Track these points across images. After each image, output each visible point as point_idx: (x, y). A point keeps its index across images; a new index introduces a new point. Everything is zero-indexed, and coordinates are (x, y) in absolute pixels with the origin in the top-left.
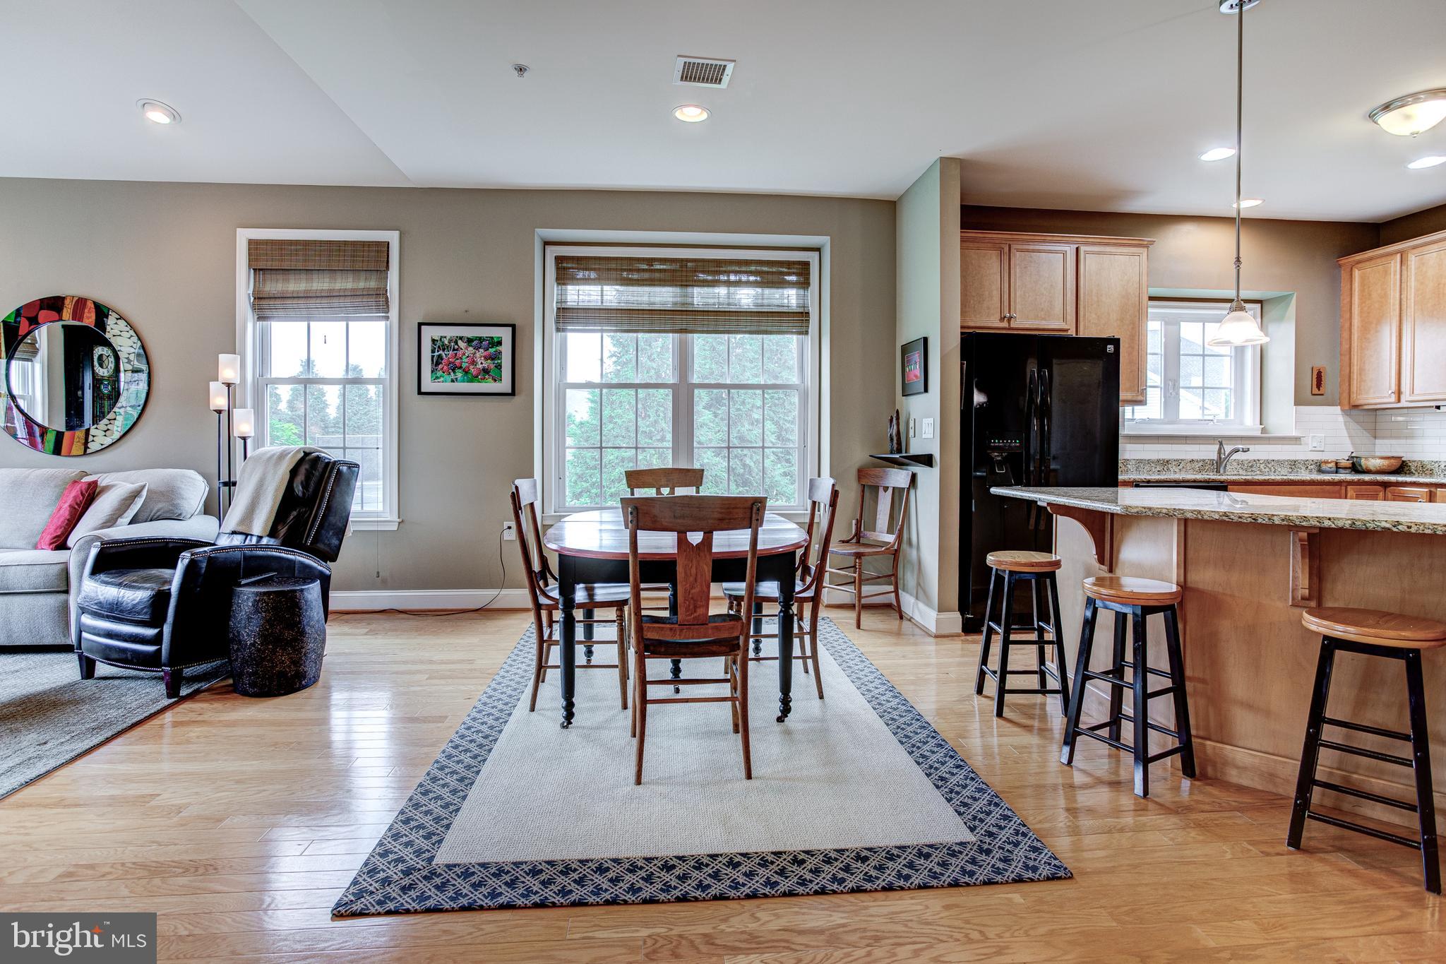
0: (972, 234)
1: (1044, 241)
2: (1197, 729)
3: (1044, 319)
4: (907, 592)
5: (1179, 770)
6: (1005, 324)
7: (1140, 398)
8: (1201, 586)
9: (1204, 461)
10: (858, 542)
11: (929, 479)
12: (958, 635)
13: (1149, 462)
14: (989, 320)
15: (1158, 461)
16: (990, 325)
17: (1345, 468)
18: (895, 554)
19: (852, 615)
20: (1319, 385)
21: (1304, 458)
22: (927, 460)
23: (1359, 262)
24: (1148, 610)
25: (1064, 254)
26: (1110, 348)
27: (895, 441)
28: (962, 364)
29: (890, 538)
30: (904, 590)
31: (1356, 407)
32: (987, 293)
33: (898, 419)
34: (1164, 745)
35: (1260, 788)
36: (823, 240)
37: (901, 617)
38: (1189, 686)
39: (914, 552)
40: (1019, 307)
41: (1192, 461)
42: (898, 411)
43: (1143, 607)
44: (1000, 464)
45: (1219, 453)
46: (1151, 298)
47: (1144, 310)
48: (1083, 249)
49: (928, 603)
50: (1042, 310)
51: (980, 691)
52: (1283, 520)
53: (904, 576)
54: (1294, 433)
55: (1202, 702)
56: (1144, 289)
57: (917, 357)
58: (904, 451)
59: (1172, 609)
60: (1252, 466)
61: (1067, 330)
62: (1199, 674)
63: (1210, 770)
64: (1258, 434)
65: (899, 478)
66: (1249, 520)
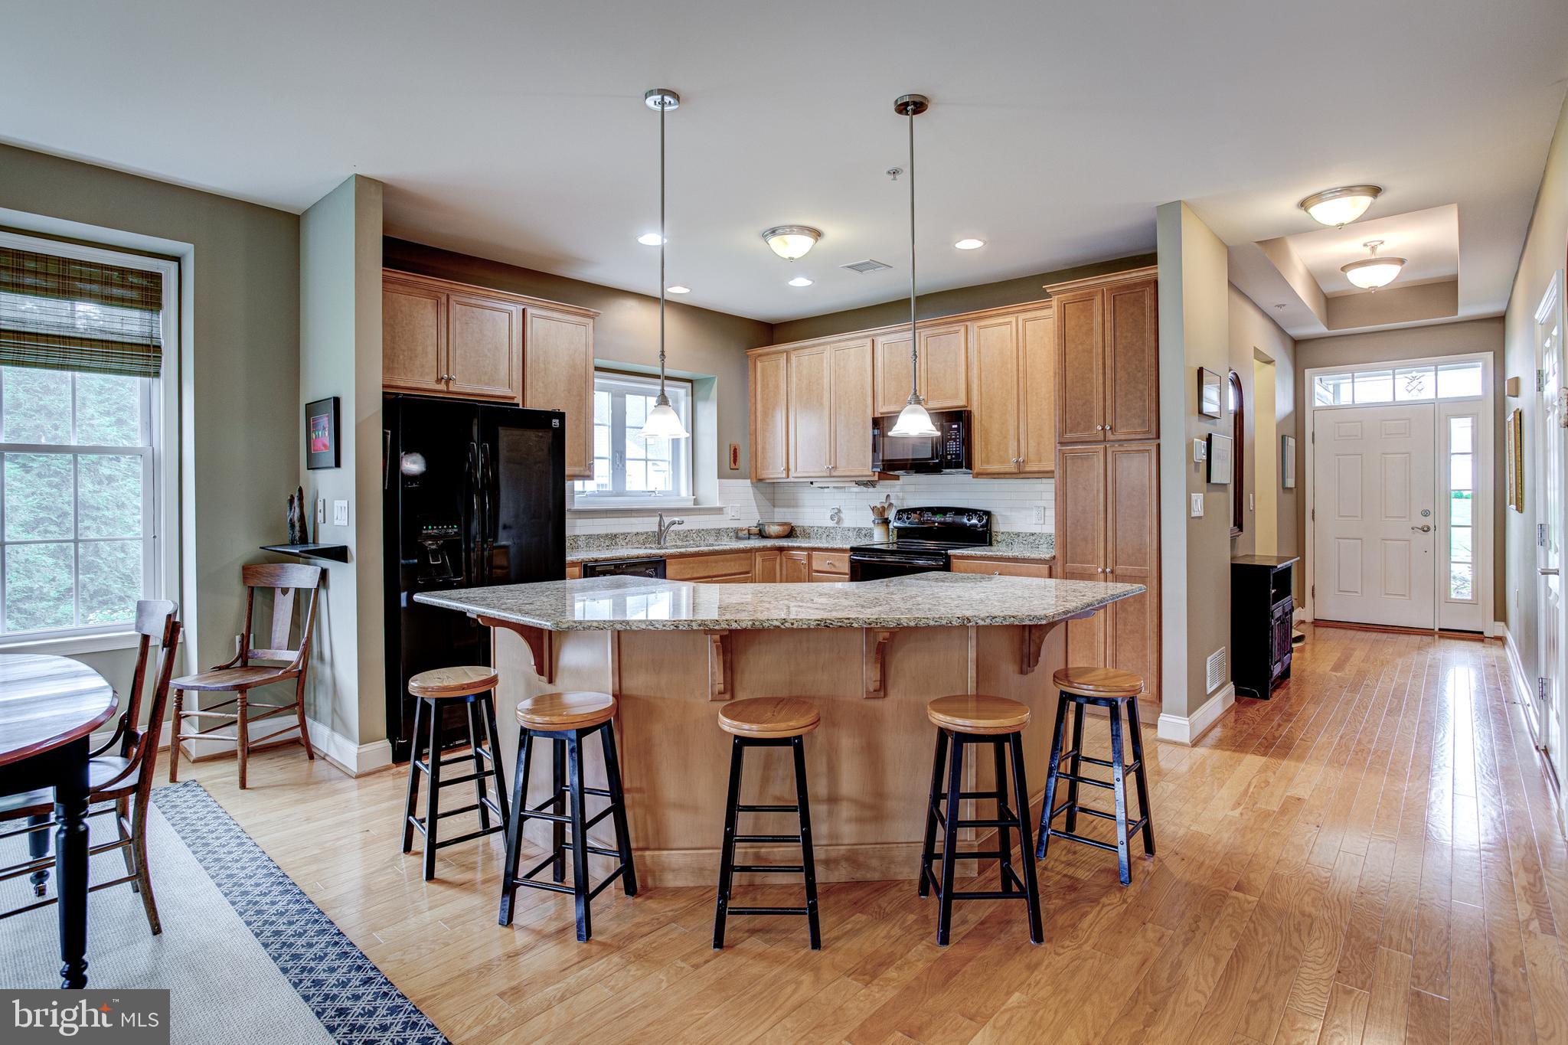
0: (400, 275)
1: (488, 297)
2: (637, 841)
3: (487, 384)
4: (320, 722)
5: (621, 889)
6: (442, 387)
7: (587, 473)
8: (635, 693)
9: (647, 533)
10: (245, 665)
11: (344, 578)
12: (387, 768)
13: (599, 536)
14: (421, 379)
15: (607, 535)
16: (425, 386)
17: (755, 534)
18: (300, 676)
19: (233, 767)
20: (735, 461)
21: (726, 527)
22: (339, 554)
23: (760, 355)
24: (582, 732)
25: (510, 314)
26: (556, 423)
27: (297, 528)
28: (385, 435)
29: (293, 656)
30: (315, 719)
31: (760, 480)
32: (420, 348)
33: (301, 498)
34: (608, 868)
35: (692, 885)
36: (185, 249)
37: (311, 757)
38: (628, 799)
39: (328, 671)
40: (458, 367)
41: (637, 534)
42: (300, 490)
43: (578, 731)
44: (435, 554)
45: (660, 525)
46: (597, 369)
47: (591, 383)
48: (530, 311)
49: (347, 734)
50: (486, 374)
51: (407, 848)
52: (700, 625)
53: (315, 701)
54: (718, 505)
55: (639, 811)
56: (591, 359)
57: (325, 421)
58: (311, 540)
59: (607, 727)
60: (686, 536)
61: (513, 398)
62: (636, 784)
63: (650, 882)
64: (690, 505)
65: (303, 576)
66: (672, 627)
